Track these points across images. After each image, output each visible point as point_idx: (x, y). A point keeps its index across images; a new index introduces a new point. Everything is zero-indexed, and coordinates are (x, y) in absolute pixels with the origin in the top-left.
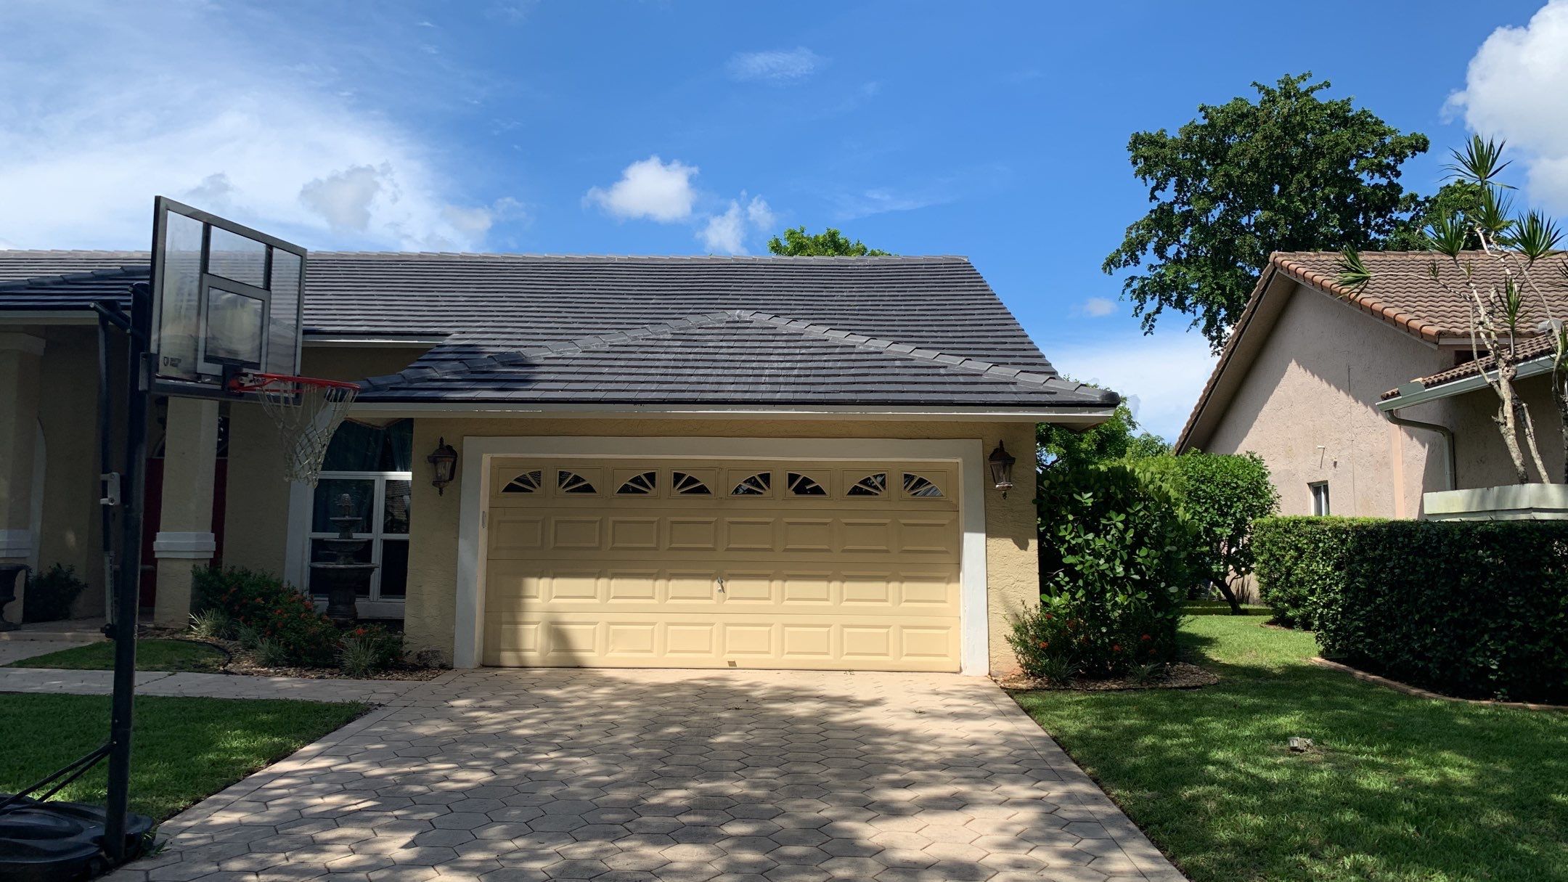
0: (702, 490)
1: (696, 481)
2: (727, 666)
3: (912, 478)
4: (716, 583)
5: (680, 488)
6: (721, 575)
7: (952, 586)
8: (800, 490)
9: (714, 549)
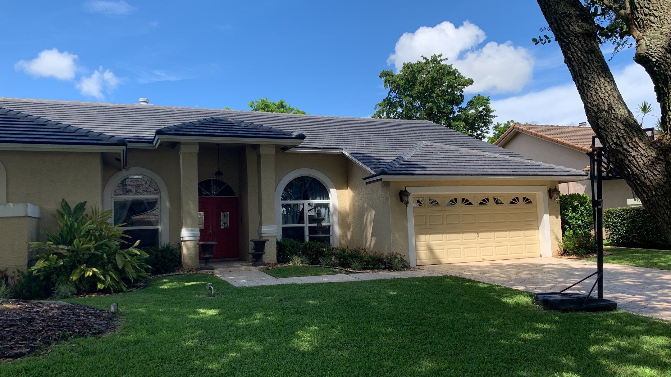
0: (470, 204)
1: (468, 201)
2: (482, 260)
3: (525, 198)
4: (476, 234)
5: (464, 203)
6: (477, 232)
7: (537, 231)
8: (497, 203)
9: (475, 223)
